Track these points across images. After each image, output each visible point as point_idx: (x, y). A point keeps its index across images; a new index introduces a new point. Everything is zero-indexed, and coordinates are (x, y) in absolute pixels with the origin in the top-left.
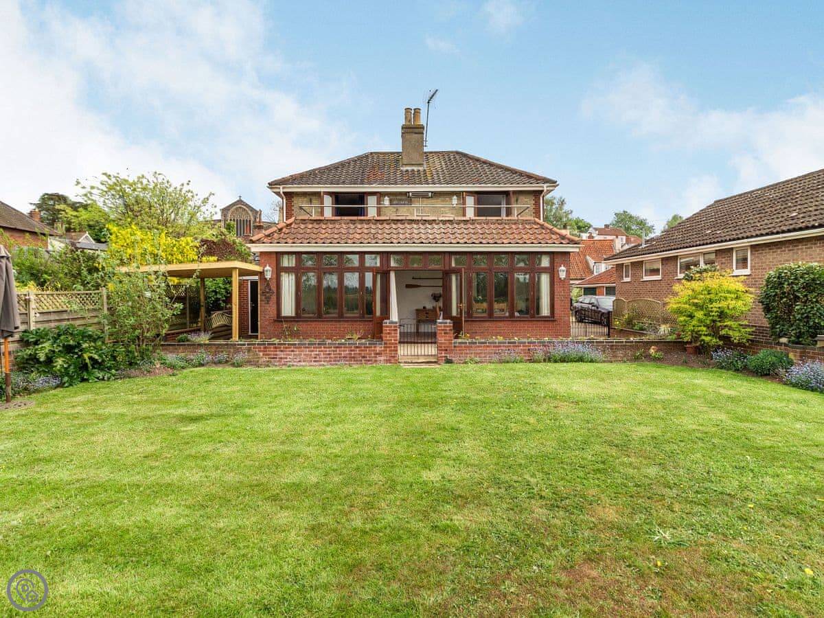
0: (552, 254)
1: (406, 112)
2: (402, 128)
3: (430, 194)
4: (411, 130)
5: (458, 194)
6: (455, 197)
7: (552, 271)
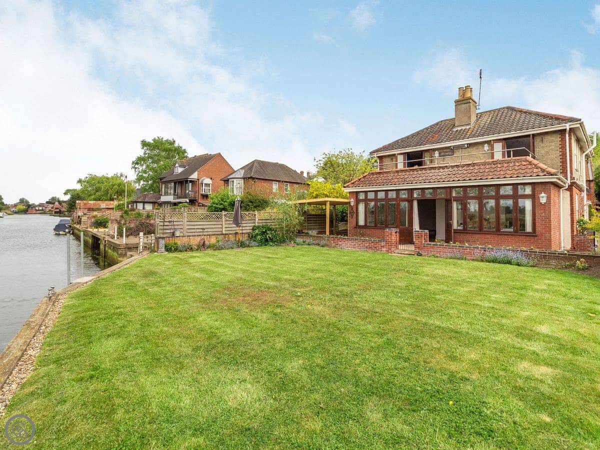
0: (533, 184)
1: (459, 91)
2: (455, 102)
3: (466, 145)
4: (462, 102)
5: (489, 142)
6: (486, 145)
7: (533, 197)
